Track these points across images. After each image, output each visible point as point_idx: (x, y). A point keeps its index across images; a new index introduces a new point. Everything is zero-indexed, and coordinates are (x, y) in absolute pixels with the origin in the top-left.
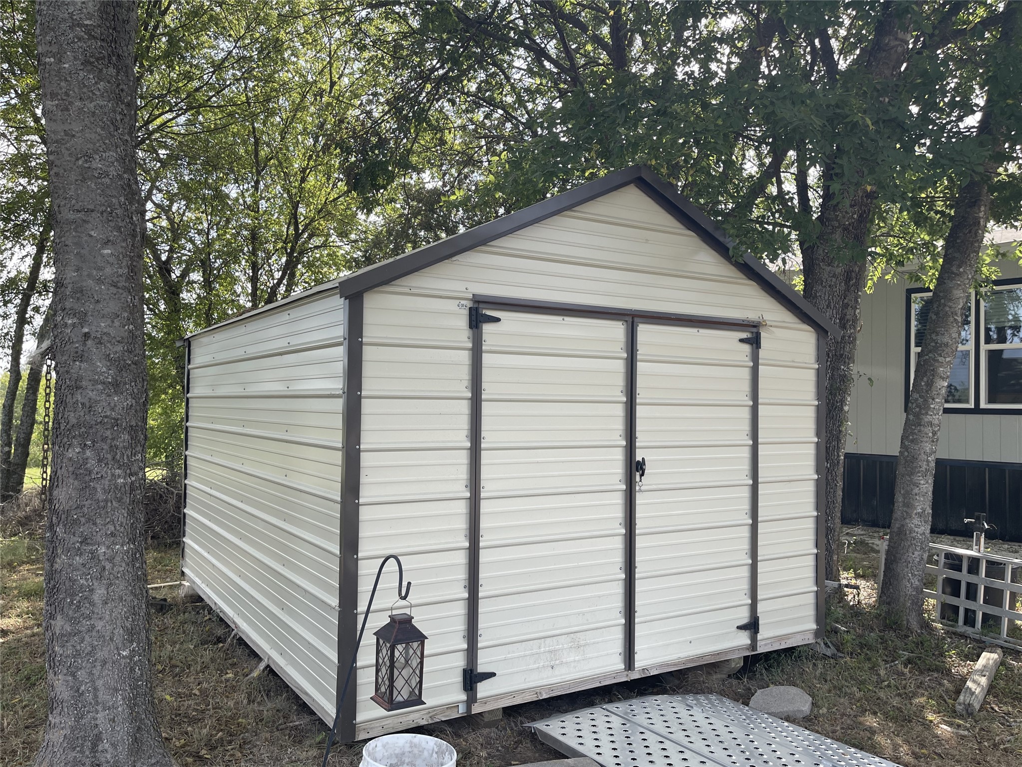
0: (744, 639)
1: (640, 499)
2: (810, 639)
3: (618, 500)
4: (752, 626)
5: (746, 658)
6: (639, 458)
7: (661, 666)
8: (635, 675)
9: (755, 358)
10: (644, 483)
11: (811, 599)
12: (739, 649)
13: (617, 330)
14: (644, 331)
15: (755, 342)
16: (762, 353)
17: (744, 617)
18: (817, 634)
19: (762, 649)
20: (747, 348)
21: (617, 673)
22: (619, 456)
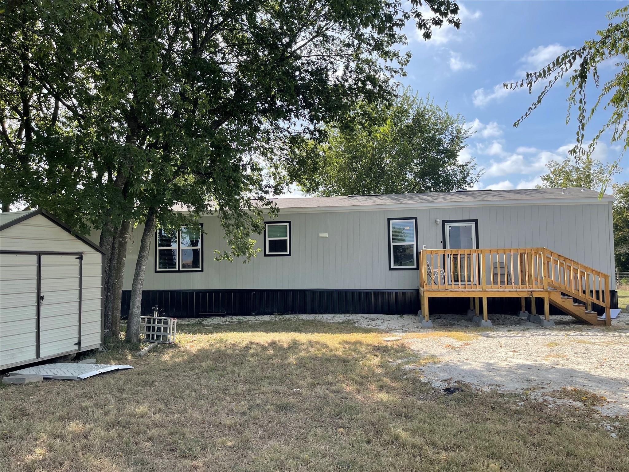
0: (76, 347)
1: (42, 308)
2: (99, 346)
3: (34, 309)
4: (79, 343)
5: (77, 353)
6: (41, 295)
7: (48, 357)
8: (40, 360)
9: (81, 263)
10: (43, 303)
11: (99, 334)
12: (74, 351)
13: (35, 258)
14: (43, 257)
15: (81, 258)
16: (83, 261)
17: (76, 341)
18: (101, 345)
19: (82, 350)
20: (78, 260)
21: (34, 360)
22: (35, 295)
